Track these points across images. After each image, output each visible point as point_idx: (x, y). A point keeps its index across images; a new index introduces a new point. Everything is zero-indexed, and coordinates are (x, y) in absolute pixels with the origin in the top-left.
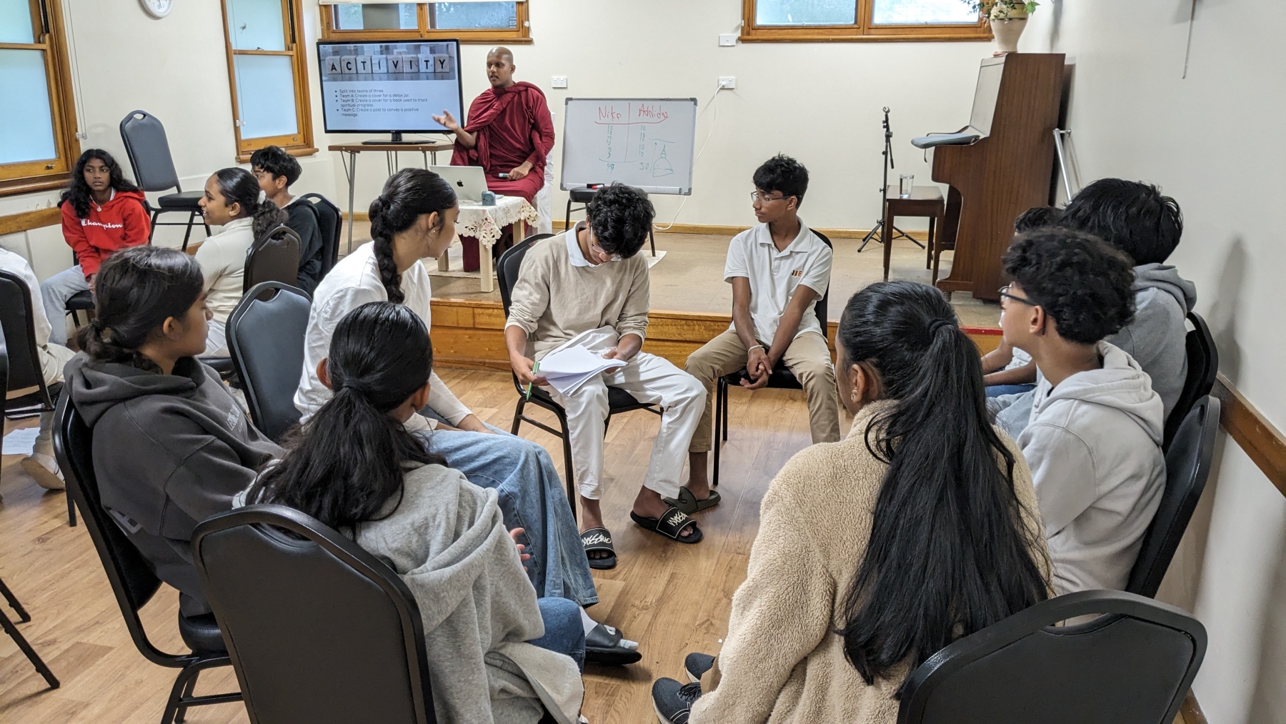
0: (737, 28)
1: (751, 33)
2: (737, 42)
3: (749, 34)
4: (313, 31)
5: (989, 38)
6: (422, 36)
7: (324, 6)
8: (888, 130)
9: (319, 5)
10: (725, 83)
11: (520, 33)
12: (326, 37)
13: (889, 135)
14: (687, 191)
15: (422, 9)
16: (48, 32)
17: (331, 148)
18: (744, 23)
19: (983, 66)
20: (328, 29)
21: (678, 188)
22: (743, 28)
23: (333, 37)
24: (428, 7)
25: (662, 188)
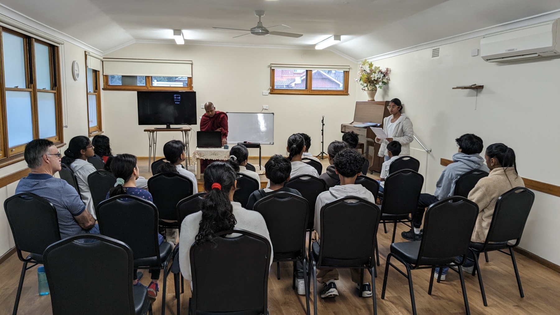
0: (269, 89)
1: (273, 91)
2: (269, 94)
3: (272, 91)
4: (102, 84)
5: (348, 95)
6: (148, 88)
7: (105, 75)
8: (323, 123)
9: (103, 75)
10: (265, 107)
11: (189, 88)
12: (105, 88)
13: (323, 125)
14: (272, 143)
15: (148, 78)
16: (56, 86)
17: (145, 131)
18: (271, 88)
19: (357, 103)
20: (106, 84)
21: (269, 142)
22: (271, 89)
23: (108, 87)
24: (150, 78)
25: (264, 143)
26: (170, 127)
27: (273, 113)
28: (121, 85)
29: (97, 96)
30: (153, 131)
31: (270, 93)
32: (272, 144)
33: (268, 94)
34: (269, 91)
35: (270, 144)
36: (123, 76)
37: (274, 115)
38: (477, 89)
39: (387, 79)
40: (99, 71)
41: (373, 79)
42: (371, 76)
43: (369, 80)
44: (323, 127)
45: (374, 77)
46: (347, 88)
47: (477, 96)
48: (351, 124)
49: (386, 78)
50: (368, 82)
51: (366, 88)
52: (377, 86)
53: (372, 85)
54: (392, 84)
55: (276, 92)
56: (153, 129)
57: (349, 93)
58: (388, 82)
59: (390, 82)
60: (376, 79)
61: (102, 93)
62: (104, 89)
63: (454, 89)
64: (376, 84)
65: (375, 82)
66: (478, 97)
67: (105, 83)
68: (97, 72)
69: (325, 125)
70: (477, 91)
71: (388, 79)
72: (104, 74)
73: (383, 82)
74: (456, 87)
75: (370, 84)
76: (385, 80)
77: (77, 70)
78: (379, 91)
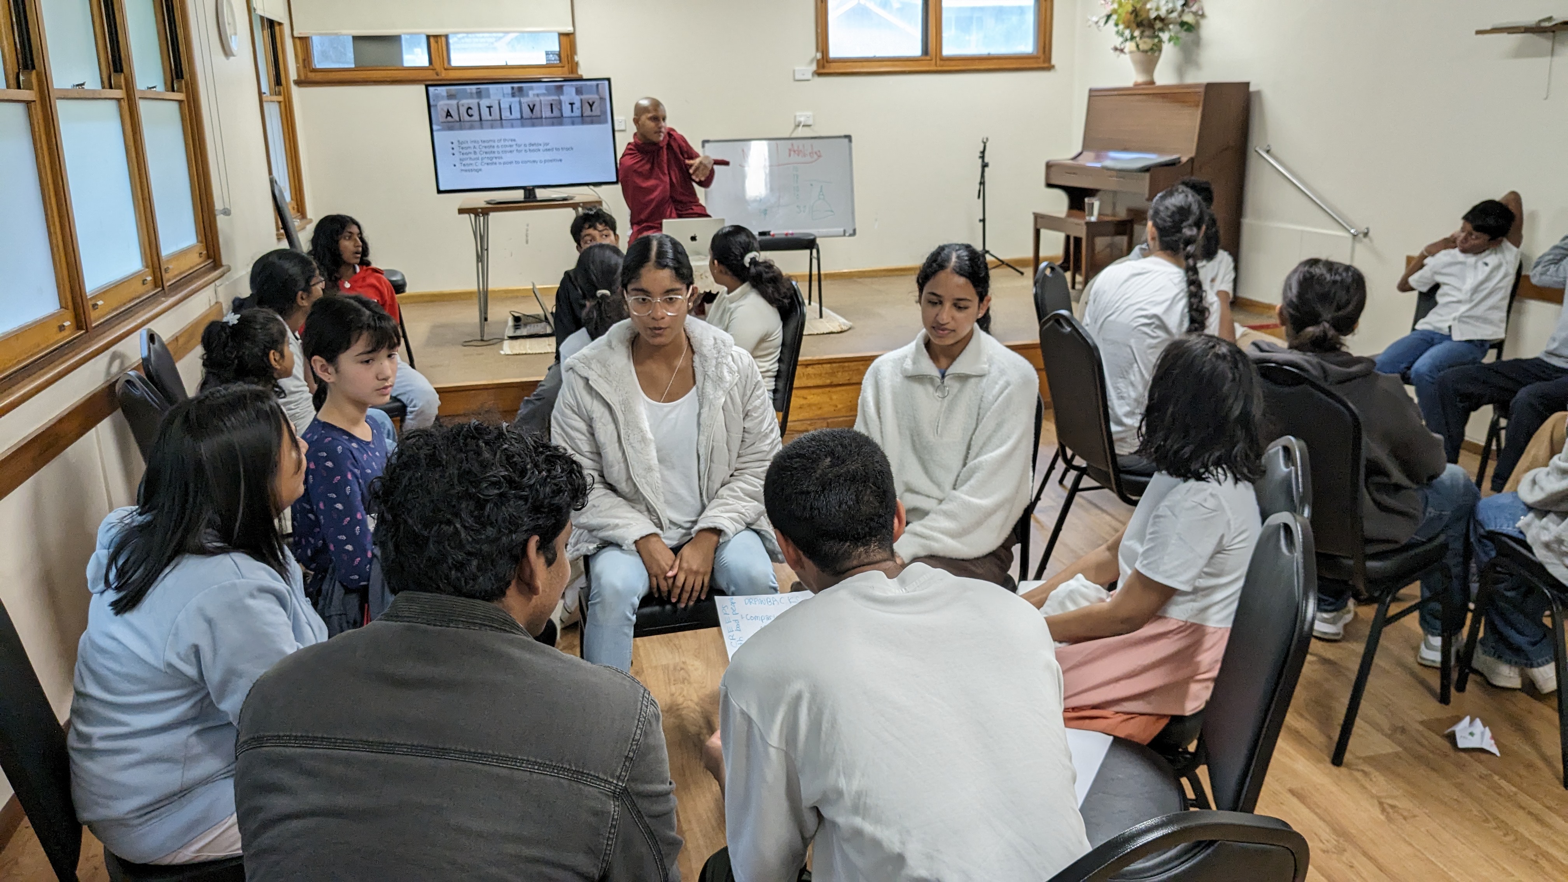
0: (812, 61)
1: (826, 65)
2: (813, 75)
3: (823, 67)
4: (292, 70)
5: (1050, 68)
6: (437, 75)
7: (300, 38)
8: (983, 161)
9: (293, 37)
10: (802, 119)
11: (566, 69)
12: (303, 77)
13: (985, 165)
14: (851, 232)
15: (437, 42)
16: (183, 78)
17: (461, 211)
18: (819, 56)
19: (1094, 95)
20: (305, 67)
21: (842, 230)
22: (818, 61)
23: (312, 76)
24: (443, 39)
25: (824, 231)
26: (535, 197)
27: (849, 137)
28: (353, 66)
29: (282, 104)
30: (485, 212)
31: (818, 74)
32: (850, 235)
33: (809, 76)
34: (814, 67)
35: (844, 235)
36: (356, 39)
37: (850, 141)
38: (1554, 32)
39: (1195, 14)
40: (280, 24)
41: (1153, 15)
42: (1148, 6)
43: (1139, 19)
44: (983, 172)
45: (1157, 9)
46: (1047, 49)
47: (1552, 53)
48: (1074, 158)
49: (1194, 9)
50: (1134, 26)
51: (1130, 46)
52: (1165, 36)
53: (1147, 33)
54: (1210, 29)
55: (833, 68)
56: (484, 205)
57: (1054, 61)
58: (1198, 24)
59: (1204, 23)
60: (1163, 13)
61: (297, 93)
62: (299, 83)
63: (1480, 36)
64: (1162, 30)
65: (1158, 25)
66: (1556, 59)
67: (301, 61)
68: (277, 28)
69: (990, 165)
70: (1554, 37)
71: (1200, 13)
72: (296, 34)
73: (1183, 24)
74: (1489, 28)
75: (1142, 32)
76: (1188, 18)
77: (231, 21)
78: (1169, 51)
